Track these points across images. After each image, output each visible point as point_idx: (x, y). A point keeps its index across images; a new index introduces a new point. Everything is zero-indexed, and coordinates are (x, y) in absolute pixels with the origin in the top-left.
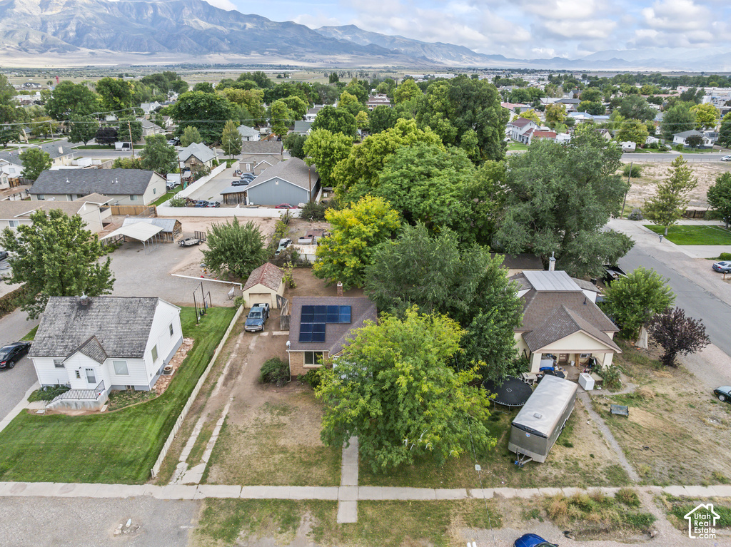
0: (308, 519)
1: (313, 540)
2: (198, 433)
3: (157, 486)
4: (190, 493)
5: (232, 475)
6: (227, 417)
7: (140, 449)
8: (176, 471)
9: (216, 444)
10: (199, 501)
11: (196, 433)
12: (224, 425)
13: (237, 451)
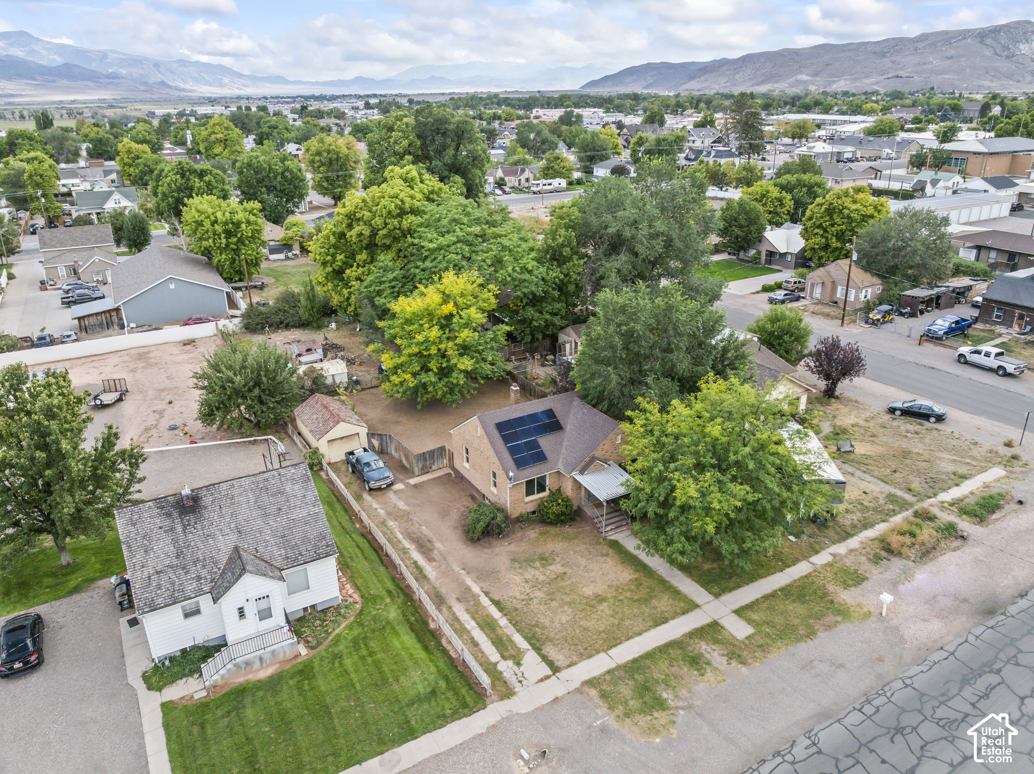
0: (709, 650)
1: (740, 666)
2: (473, 623)
3: (506, 701)
4: (557, 687)
5: (579, 647)
6: (487, 594)
7: (423, 673)
8: (505, 674)
9: (514, 625)
10: (578, 690)
11: (471, 625)
12: (497, 603)
13: (552, 621)
